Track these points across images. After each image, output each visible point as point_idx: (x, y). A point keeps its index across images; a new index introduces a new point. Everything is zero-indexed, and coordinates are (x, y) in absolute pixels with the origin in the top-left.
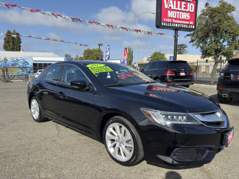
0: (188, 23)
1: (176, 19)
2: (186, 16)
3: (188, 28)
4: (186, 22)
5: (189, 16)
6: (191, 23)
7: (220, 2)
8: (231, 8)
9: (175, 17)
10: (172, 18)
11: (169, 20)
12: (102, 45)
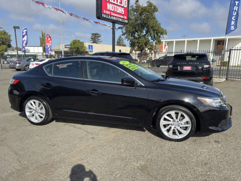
0: (123, 17)
1: (114, 12)
2: (121, 10)
3: (123, 22)
4: (121, 17)
5: (123, 11)
6: (125, 17)
7: (148, 2)
8: (155, 9)
9: (113, 10)
10: (111, 11)
11: (108, 13)
12: (18, 28)
